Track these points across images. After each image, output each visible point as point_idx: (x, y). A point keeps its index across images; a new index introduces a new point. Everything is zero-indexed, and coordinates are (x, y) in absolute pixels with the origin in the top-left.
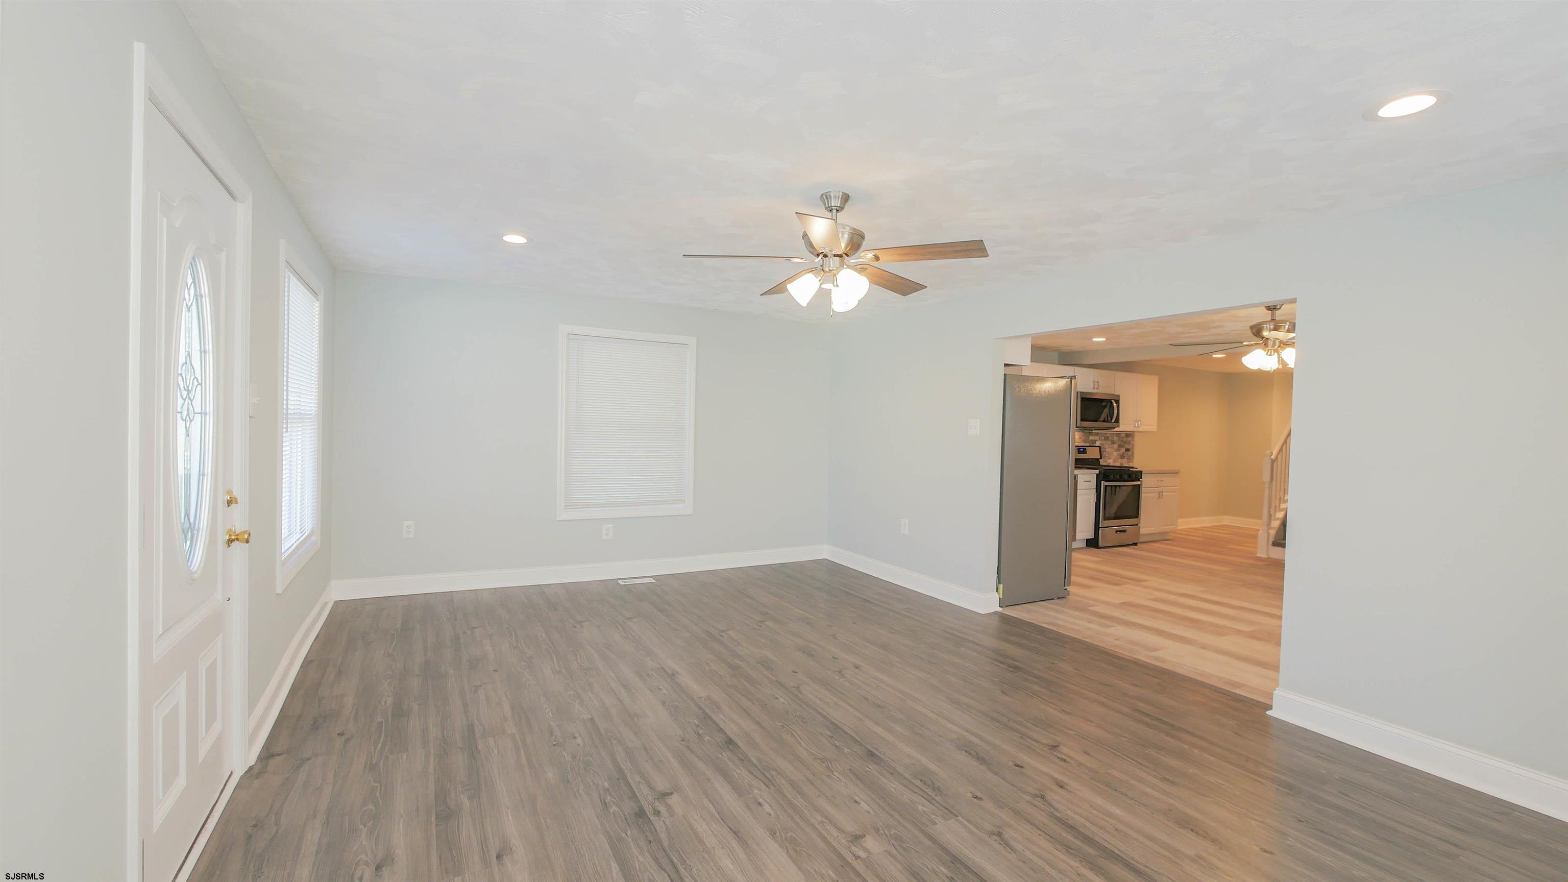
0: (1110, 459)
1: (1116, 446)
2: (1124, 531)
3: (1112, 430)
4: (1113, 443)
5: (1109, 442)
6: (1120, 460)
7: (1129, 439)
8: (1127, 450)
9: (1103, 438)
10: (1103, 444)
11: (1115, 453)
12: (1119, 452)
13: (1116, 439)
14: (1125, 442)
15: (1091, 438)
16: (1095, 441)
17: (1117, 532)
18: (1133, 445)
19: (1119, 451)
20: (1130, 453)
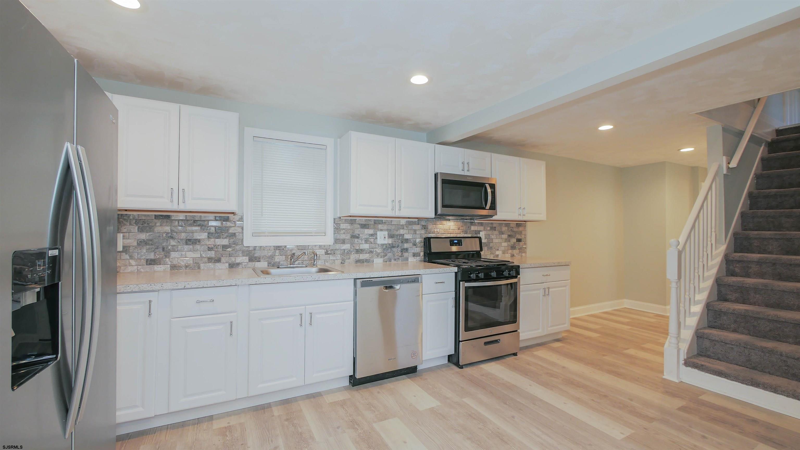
0: (498, 250)
1: (505, 236)
2: (496, 341)
3: (491, 219)
4: (502, 233)
5: (496, 232)
6: (510, 251)
7: (521, 229)
8: (519, 240)
9: (489, 228)
10: (489, 235)
11: (505, 244)
12: (509, 243)
13: (504, 229)
14: (516, 233)
15: (473, 228)
16: (479, 232)
17: (486, 343)
18: (525, 235)
19: (509, 241)
20: (521, 243)
